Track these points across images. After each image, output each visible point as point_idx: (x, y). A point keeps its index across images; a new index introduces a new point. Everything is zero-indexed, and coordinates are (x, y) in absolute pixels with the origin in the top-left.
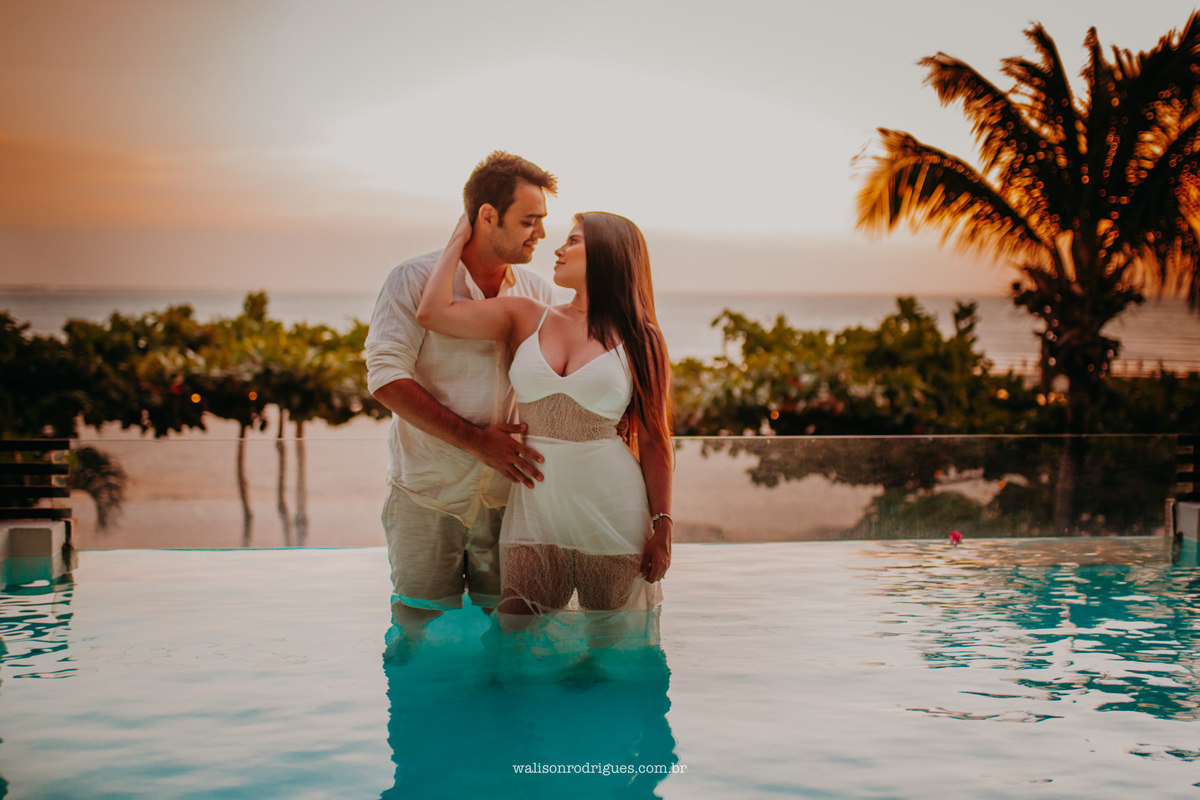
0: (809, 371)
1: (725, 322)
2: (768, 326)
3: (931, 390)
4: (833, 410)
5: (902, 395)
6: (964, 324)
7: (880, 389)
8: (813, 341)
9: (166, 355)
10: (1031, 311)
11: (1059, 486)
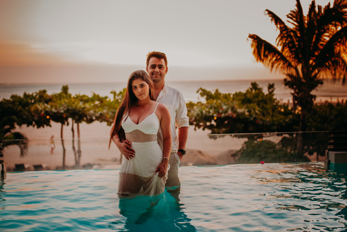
0: (226, 105)
1: (200, 92)
2: (213, 93)
3: (261, 110)
4: (232, 116)
5: (253, 111)
6: (271, 90)
7: (246, 110)
8: (226, 97)
9: (39, 105)
10: (290, 87)
11: (298, 138)
